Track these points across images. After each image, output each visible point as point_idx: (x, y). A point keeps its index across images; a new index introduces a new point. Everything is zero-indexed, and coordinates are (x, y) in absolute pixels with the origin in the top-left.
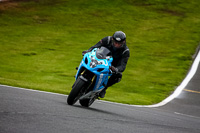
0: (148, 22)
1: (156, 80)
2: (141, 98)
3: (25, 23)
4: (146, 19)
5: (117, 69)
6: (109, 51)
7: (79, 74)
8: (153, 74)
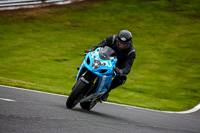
0: (180, 28)
1: (187, 86)
2: (173, 104)
3: (57, 30)
4: (178, 25)
5: (121, 71)
6: (113, 51)
7: (80, 75)
8: (184, 81)
